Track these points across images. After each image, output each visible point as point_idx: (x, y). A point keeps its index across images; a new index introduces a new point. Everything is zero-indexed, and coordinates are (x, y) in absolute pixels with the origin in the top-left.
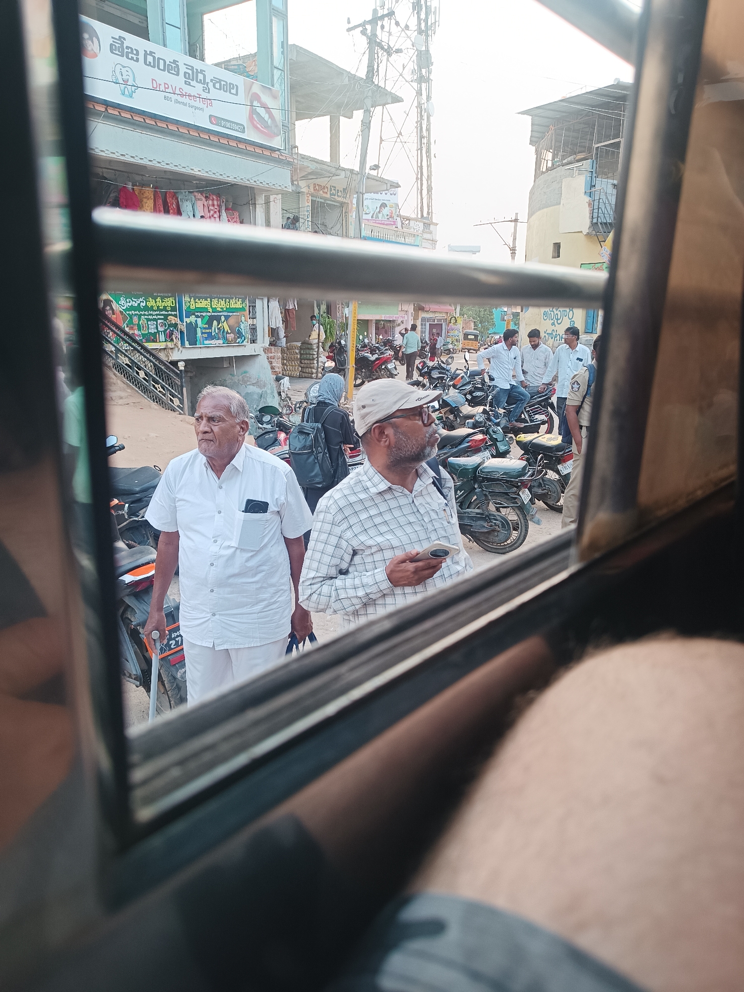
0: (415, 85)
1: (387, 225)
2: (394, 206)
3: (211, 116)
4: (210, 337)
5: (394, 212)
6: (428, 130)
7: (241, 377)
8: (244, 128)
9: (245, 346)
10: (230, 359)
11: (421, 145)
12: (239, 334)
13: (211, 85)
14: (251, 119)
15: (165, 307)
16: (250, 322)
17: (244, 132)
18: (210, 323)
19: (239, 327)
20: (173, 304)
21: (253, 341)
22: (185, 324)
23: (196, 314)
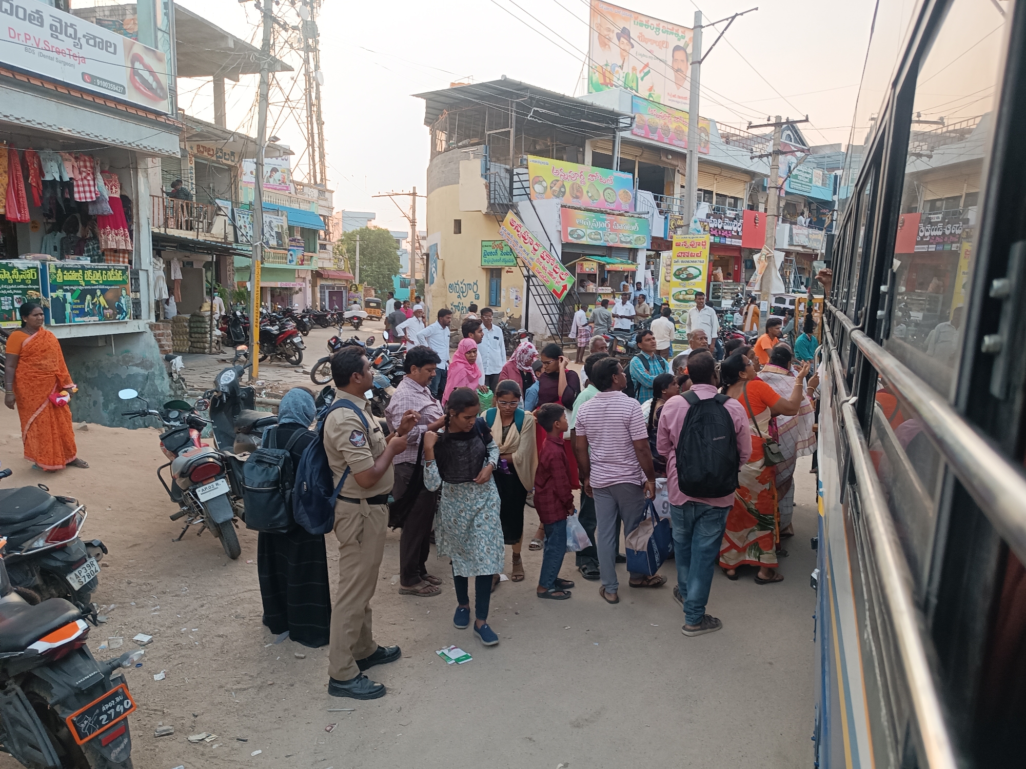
0: (302, 53)
1: (279, 190)
2: (286, 171)
3: (83, 74)
4: (82, 313)
5: (286, 177)
6: (318, 98)
7: (120, 357)
8: (124, 88)
9: (126, 322)
10: (107, 338)
11: (311, 112)
12: (120, 310)
13: (83, 41)
14: (132, 80)
15: (23, 280)
16: (132, 295)
17: (124, 93)
18: (82, 297)
19: (120, 301)
20: (34, 277)
21: (137, 316)
22: (50, 299)
23: (65, 288)
